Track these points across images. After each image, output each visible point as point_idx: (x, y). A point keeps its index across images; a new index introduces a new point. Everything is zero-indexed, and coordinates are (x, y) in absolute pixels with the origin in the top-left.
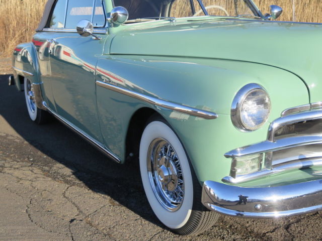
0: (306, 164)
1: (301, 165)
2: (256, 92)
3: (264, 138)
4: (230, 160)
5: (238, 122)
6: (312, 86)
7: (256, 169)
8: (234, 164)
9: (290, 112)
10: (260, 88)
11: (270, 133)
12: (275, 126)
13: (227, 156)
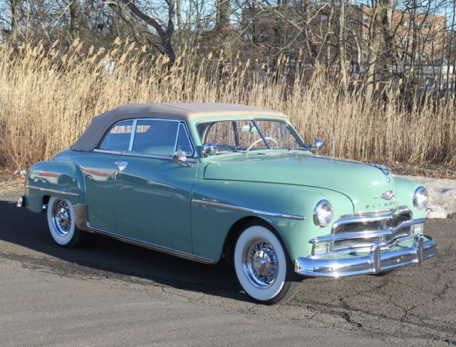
0: (353, 251)
1: (349, 251)
2: (326, 205)
3: (329, 232)
4: (312, 245)
5: (317, 222)
6: (355, 202)
7: (325, 252)
8: (313, 248)
9: (343, 217)
10: (327, 202)
11: (332, 230)
12: (335, 226)
13: (310, 242)
